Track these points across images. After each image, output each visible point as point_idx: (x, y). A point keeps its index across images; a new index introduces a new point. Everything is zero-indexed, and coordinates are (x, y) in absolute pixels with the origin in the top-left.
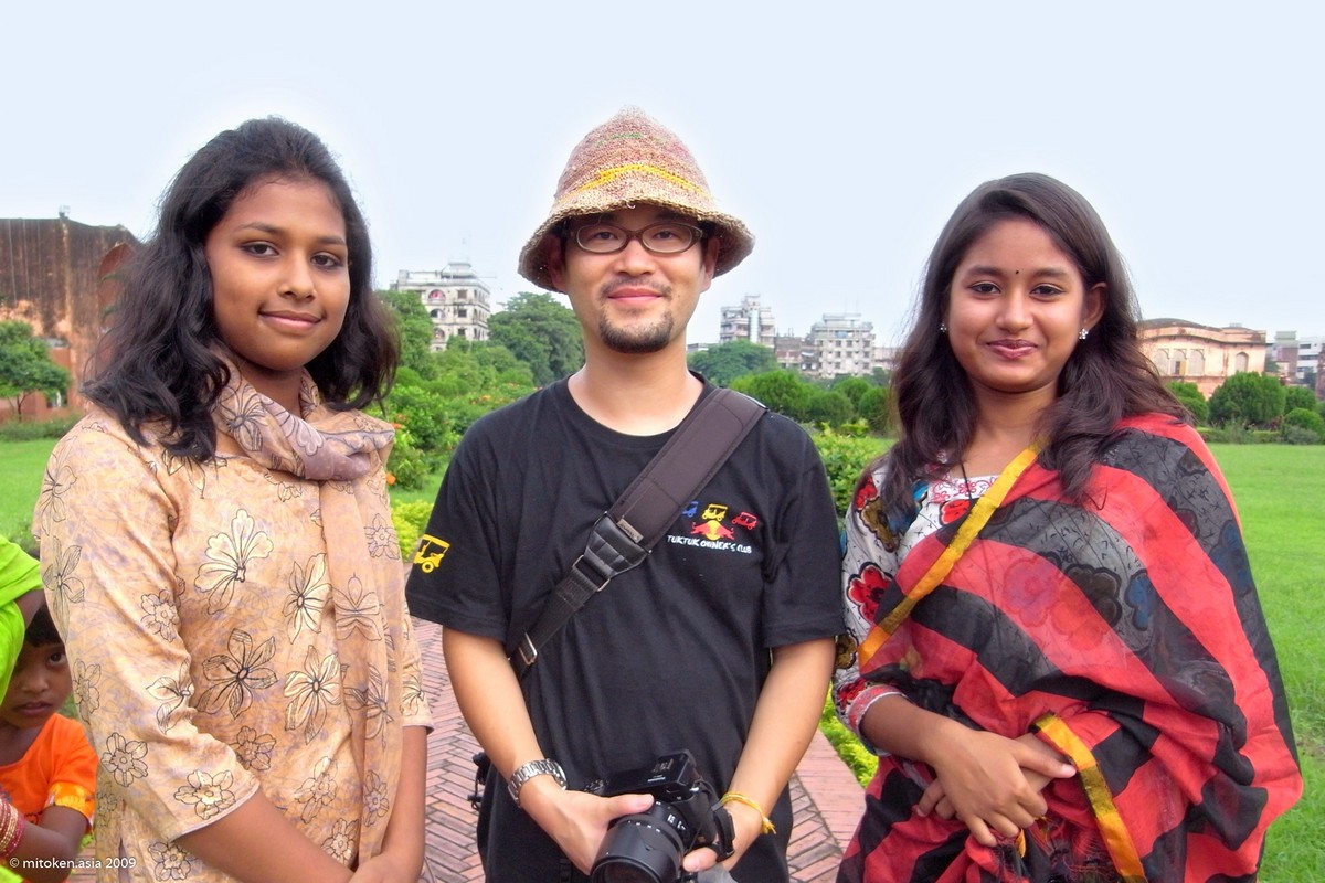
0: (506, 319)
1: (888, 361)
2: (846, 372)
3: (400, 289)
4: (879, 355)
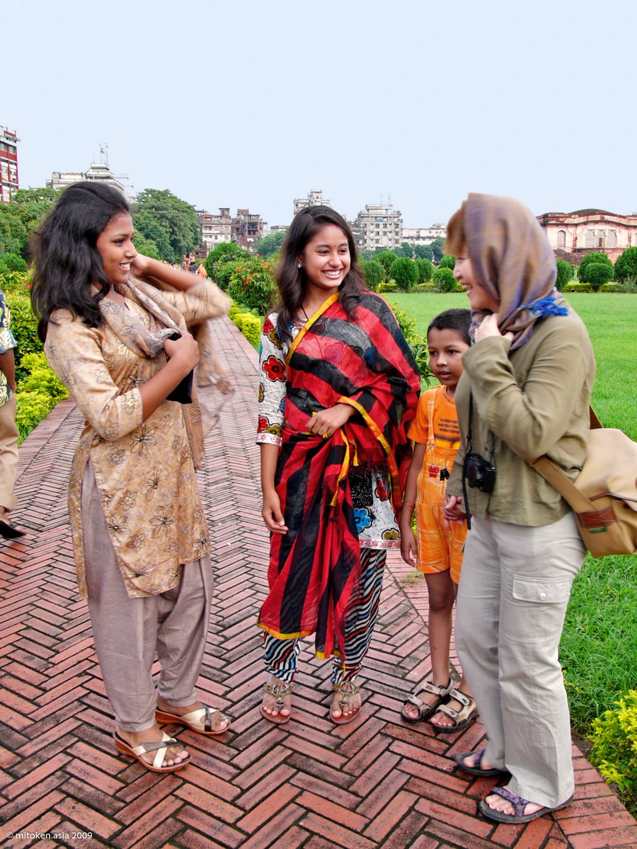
0: (136, 209)
1: (412, 238)
2: (383, 246)
3: (55, 187)
4: (405, 234)
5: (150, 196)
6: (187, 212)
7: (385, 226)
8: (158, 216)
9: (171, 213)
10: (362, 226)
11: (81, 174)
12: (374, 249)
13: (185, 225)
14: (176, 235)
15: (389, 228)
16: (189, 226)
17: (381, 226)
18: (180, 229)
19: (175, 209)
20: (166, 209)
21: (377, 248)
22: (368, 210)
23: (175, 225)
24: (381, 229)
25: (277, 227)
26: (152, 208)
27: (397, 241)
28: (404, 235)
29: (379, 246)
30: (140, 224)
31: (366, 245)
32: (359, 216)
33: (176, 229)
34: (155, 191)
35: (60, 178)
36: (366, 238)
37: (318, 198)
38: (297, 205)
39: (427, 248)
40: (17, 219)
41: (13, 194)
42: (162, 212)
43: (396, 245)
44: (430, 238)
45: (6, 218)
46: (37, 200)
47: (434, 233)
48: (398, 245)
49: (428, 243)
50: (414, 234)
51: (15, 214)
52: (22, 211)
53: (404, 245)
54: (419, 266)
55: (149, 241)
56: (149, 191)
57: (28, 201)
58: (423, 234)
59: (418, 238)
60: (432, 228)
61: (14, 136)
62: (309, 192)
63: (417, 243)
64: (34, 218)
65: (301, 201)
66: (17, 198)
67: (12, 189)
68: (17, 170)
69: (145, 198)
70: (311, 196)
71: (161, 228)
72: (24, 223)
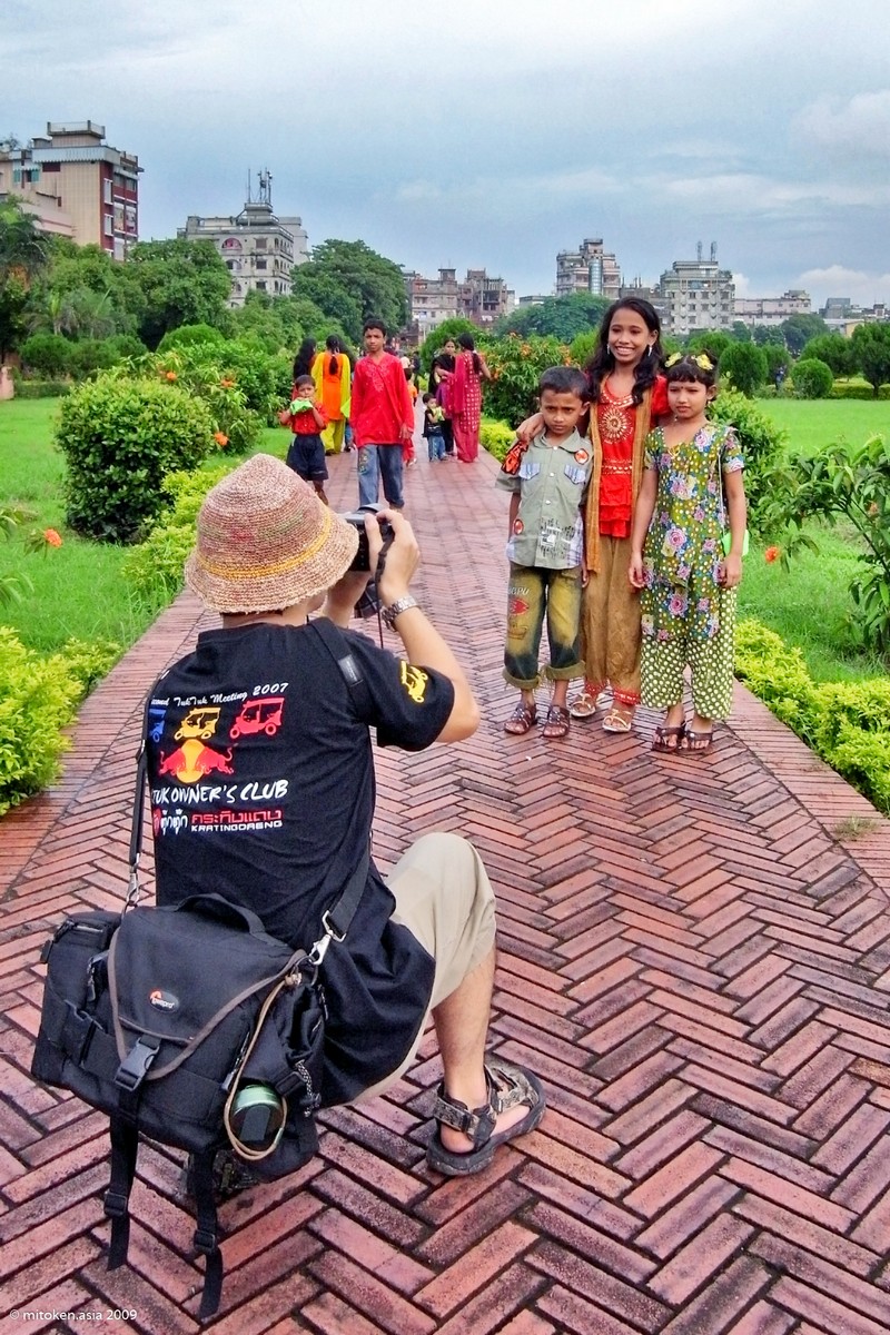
0: (312, 271)
1: (750, 314)
2: (702, 327)
3: (190, 238)
4: (738, 308)
5: (334, 250)
6: (389, 275)
7: (705, 295)
8: (346, 281)
9: (365, 276)
10: (667, 295)
11: (231, 219)
12: (687, 332)
13: (387, 295)
14: (373, 311)
15: (712, 299)
16: (393, 296)
17: (699, 296)
18: (379, 302)
19: (372, 270)
20: (358, 270)
21: (692, 330)
22: (677, 270)
23: (371, 294)
24: (699, 300)
25: (530, 299)
26: (335, 269)
27: (724, 320)
28: (736, 310)
29: (695, 327)
30: (318, 294)
31: (673, 326)
32: (663, 278)
33: (372, 301)
34: (341, 242)
35: (198, 225)
36: (673, 315)
37: (595, 252)
38: (562, 264)
39: (775, 331)
40: (135, 286)
41: (129, 249)
42: (352, 275)
43: (723, 326)
44: (781, 314)
45: (120, 283)
46: (165, 258)
47: (786, 307)
48: (727, 327)
49: (777, 321)
50: (753, 308)
51: (133, 278)
52: (142, 274)
53: (737, 325)
54: (769, 356)
55: (330, 319)
56: (332, 244)
57: (152, 258)
58: (768, 308)
59: (760, 314)
60: (783, 299)
61: (136, 164)
62: (582, 244)
63: (758, 322)
64: (161, 283)
65: (570, 257)
66: (135, 254)
67: (128, 242)
68: (136, 214)
69: (325, 253)
70: (586, 248)
71: (349, 300)
72: (144, 290)
